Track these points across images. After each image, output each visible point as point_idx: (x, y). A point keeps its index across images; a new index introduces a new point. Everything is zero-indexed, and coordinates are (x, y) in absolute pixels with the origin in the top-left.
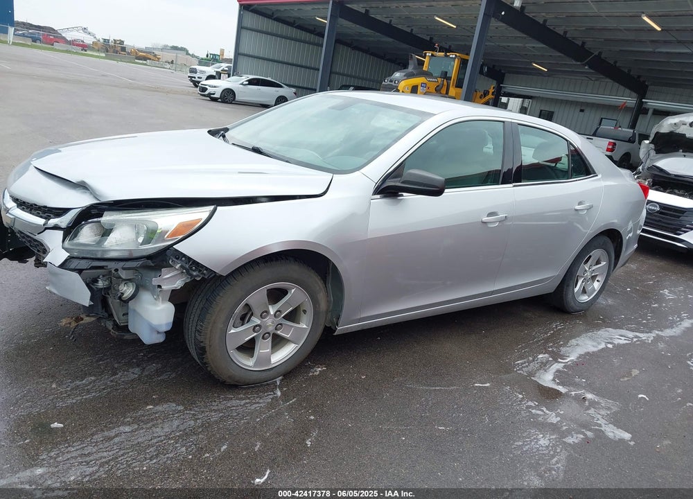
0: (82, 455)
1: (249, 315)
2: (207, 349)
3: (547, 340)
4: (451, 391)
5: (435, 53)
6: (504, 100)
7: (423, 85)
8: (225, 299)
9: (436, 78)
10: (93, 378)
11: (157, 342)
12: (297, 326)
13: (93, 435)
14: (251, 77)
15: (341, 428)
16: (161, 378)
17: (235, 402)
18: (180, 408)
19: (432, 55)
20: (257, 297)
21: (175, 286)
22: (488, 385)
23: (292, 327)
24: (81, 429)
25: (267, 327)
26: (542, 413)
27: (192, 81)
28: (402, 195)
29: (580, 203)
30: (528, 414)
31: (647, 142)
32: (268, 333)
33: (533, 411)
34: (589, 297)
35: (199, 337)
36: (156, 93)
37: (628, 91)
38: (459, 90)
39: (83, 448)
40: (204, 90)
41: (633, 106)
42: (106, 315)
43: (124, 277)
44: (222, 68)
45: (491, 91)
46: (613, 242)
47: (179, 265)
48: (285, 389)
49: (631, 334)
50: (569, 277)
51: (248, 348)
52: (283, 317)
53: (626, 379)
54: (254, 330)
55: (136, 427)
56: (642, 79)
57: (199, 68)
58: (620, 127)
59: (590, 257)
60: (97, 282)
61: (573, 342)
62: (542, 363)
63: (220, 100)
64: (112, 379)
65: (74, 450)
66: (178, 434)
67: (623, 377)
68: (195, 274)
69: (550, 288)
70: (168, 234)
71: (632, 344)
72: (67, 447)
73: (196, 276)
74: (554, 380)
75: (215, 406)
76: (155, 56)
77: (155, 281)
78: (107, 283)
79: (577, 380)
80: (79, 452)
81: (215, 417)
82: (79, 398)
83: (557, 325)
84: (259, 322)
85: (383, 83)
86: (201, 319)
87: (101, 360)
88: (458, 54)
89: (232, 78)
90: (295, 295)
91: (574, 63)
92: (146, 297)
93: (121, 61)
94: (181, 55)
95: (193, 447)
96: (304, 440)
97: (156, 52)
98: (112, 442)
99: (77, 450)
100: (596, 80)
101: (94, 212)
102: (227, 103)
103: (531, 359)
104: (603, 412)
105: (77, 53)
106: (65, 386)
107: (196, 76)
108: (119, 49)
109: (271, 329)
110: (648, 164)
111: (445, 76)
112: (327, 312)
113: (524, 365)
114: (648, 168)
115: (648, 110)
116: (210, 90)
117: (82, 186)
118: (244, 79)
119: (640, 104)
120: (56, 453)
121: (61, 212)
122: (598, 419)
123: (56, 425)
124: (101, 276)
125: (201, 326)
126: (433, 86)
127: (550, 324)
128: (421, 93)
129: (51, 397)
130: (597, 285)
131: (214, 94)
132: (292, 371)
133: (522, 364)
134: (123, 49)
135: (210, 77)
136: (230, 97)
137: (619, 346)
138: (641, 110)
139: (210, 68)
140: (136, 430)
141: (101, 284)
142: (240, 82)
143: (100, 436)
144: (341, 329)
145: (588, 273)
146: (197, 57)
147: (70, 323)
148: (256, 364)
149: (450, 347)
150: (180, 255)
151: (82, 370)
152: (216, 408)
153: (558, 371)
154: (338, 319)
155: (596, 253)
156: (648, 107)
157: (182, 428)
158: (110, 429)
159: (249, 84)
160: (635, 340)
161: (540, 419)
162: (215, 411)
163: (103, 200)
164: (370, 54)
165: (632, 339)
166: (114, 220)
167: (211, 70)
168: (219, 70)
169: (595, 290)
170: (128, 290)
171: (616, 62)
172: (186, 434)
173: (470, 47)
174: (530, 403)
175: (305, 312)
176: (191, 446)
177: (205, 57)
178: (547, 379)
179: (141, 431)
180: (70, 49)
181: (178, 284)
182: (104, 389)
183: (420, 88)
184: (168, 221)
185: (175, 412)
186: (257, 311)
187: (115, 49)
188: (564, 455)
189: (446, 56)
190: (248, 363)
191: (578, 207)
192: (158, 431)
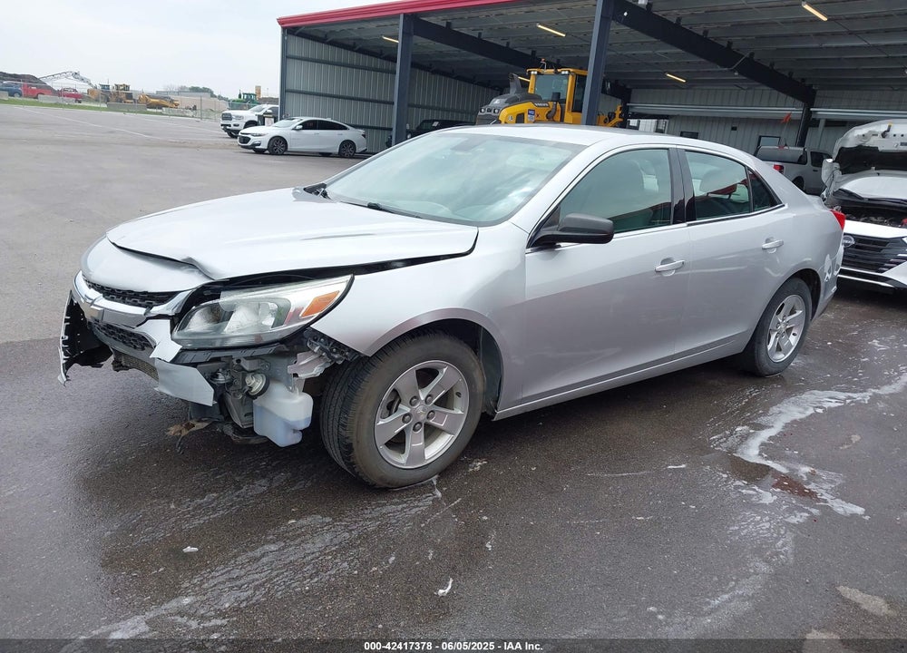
0: (230, 580)
1: (396, 403)
2: (354, 446)
3: (743, 410)
4: (642, 477)
5: (542, 71)
6: (633, 122)
7: (531, 112)
8: (371, 385)
9: (546, 101)
10: (215, 495)
11: (294, 442)
12: (452, 412)
13: (235, 556)
14: (305, 119)
15: (522, 527)
16: (296, 488)
17: (390, 508)
18: (328, 519)
19: (539, 73)
20: (405, 381)
21: (314, 373)
22: (683, 466)
23: (446, 413)
24: (220, 551)
25: (418, 415)
26: (754, 493)
27: (227, 130)
28: (559, 246)
29: (768, 241)
30: (738, 495)
31: (830, 161)
32: (419, 423)
33: (744, 491)
34: (785, 355)
35: (343, 433)
36: (183, 149)
37: (790, 99)
38: (577, 115)
39: (229, 571)
40: (246, 140)
41: (799, 117)
42: (222, 417)
43: (247, 369)
44: (264, 111)
45: (618, 112)
46: (808, 285)
47: (317, 348)
48: (445, 489)
49: (842, 396)
50: (760, 333)
51: (398, 443)
52: (435, 404)
53: (846, 447)
54: (404, 421)
55: (283, 544)
56: (807, 83)
57: (234, 113)
58: (786, 145)
59: (783, 305)
60: (217, 376)
61: (774, 409)
62: (743, 437)
63: (267, 152)
64: (237, 494)
65: (219, 575)
66: (334, 549)
67: (842, 445)
68: (336, 356)
69: (739, 347)
70: (303, 311)
71: (846, 406)
72: (210, 572)
73: (338, 359)
74: (760, 454)
75: (367, 513)
76: (172, 101)
77: (291, 369)
78: (228, 377)
79: (788, 452)
80: (226, 576)
81: (372, 526)
82: (206, 518)
83: (752, 391)
84: (408, 410)
85: (480, 113)
86: (345, 410)
87: (217, 474)
88: (571, 70)
89: (280, 123)
90: (447, 374)
91: (719, 68)
92: (278, 390)
93: (128, 112)
94: (206, 97)
95: (356, 561)
96: (483, 543)
97: (173, 97)
98: (259, 563)
99: (222, 574)
100: (748, 89)
101: (206, 293)
102: (277, 154)
103: (727, 432)
104: (825, 486)
105: (70, 106)
106: (185, 506)
107: (232, 123)
108: (123, 96)
109: (422, 418)
110: (833, 188)
111: (558, 98)
112: (484, 393)
113: (722, 440)
114: (834, 194)
115: (819, 121)
116: (254, 140)
117: (189, 264)
118: (297, 122)
119: (808, 114)
120: (200, 579)
121: (164, 297)
122: (822, 495)
123: (189, 549)
124: (220, 370)
125: (346, 419)
126: (543, 113)
127: (742, 391)
128: (529, 122)
129: (173, 519)
130: (793, 340)
131: (259, 145)
132: (449, 467)
133: (719, 439)
134: (129, 96)
135: (250, 124)
136: (280, 148)
137: (831, 410)
138: (809, 122)
139: (249, 111)
140: (284, 548)
141: (221, 379)
142: (293, 126)
143: (244, 557)
144: (502, 412)
145: (782, 326)
146: (226, 99)
147: (181, 431)
148: (408, 462)
149: (630, 427)
150: (319, 336)
151: (199, 487)
152: (370, 516)
153: (763, 444)
154: (497, 401)
155: (790, 300)
156: (818, 117)
157: (336, 541)
158: (253, 549)
159: (303, 129)
160: (848, 401)
161: (754, 499)
162: (370, 520)
163: (217, 279)
164: (455, 78)
165: (845, 400)
166: (235, 301)
167: (250, 114)
168: (261, 113)
169: (792, 346)
170: (257, 383)
171: (772, 65)
172: (343, 549)
173: (587, 59)
174: (738, 483)
175: (459, 394)
176: (353, 561)
177: (237, 98)
178: (752, 453)
179: (290, 549)
180: (61, 102)
181: (317, 371)
182: (232, 506)
183: (526, 116)
184: (301, 296)
185: (323, 525)
186: (406, 397)
187: (119, 98)
188: (789, 537)
189: (557, 73)
190: (400, 460)
191: (765, 246)
192: (309, 547)
